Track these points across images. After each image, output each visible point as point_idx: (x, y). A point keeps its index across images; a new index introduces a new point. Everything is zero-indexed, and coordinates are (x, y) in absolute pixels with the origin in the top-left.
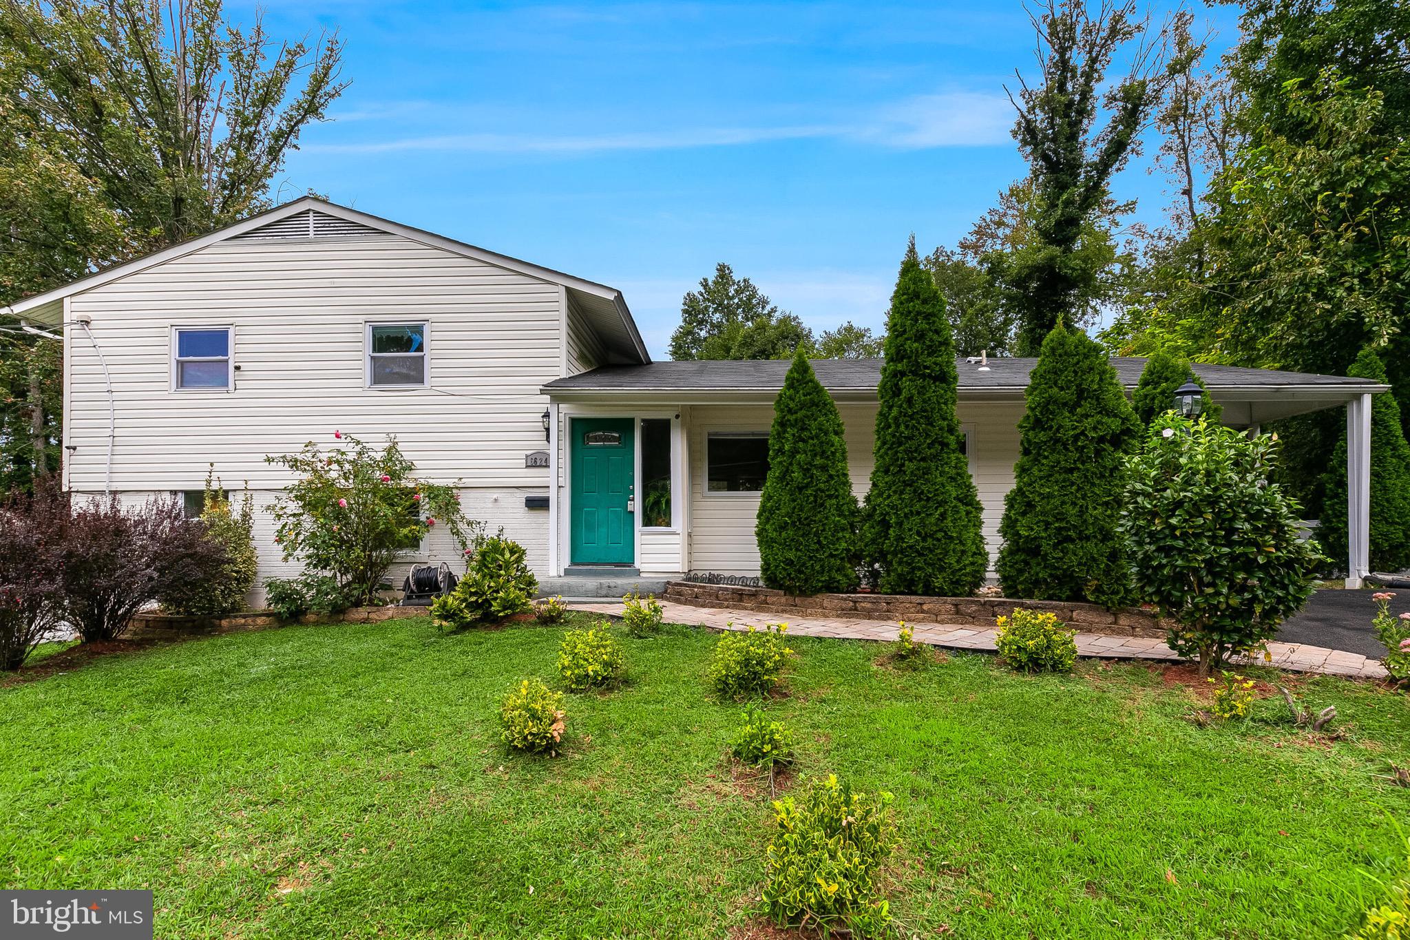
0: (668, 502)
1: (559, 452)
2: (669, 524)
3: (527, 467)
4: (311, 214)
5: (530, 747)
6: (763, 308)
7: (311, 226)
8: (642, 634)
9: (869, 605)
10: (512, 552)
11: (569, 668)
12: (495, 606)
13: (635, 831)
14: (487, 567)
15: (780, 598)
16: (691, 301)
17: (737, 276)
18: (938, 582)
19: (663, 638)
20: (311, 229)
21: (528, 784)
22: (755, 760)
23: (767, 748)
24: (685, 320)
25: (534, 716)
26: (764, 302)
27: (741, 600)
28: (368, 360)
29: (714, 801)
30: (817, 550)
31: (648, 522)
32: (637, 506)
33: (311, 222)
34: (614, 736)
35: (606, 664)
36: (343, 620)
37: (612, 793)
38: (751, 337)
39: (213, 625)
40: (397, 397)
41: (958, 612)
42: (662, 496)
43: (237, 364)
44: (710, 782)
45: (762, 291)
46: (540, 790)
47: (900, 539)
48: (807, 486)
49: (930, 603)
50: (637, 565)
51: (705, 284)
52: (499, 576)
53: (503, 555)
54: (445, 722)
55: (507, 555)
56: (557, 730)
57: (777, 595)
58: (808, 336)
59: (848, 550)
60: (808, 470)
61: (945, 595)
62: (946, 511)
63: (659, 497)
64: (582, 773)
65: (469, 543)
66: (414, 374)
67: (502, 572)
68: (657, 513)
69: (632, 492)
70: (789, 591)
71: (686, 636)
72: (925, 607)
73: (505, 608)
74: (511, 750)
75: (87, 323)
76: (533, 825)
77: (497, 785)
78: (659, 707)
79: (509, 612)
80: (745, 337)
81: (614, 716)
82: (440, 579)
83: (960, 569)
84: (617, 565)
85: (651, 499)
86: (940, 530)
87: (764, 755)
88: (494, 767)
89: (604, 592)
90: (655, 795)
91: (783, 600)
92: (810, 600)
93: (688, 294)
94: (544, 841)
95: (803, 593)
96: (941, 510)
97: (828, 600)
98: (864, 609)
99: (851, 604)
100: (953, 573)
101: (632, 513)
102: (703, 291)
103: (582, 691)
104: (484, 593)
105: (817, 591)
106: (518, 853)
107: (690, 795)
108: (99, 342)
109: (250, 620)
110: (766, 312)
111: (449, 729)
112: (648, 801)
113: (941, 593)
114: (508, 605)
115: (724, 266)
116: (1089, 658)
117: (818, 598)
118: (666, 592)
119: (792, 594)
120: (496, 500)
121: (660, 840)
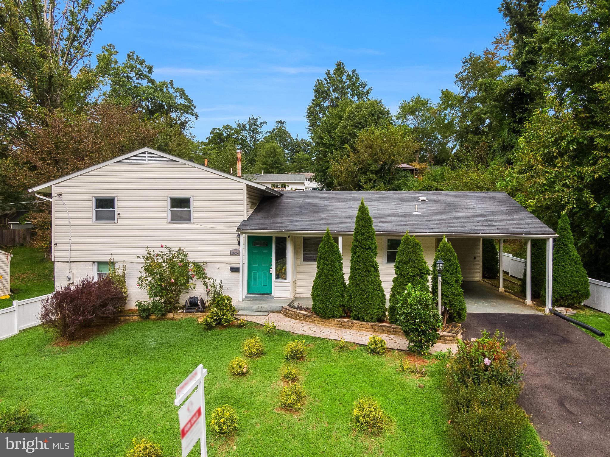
0: (285, 270)
1: (243, 249)
2: (286, 279)
3: (231, 255)
4: (147, 153)
5: (239, 374)
6: (364, 88)
7: (147, 157)
8: (270, 335)
9: (346, 324)
10: (228, 300)
11: (247, 350)
12: (223, 321)
13: (261, 393)
14: (219, 306)
15: (318, 319)
16: (319, 84)
17: (349, 69)
18: (365, 318)
19: (276, 336)
20: (147, 158)
21: (239, 382)
22: (288, 378)
23: (290, 376)
24: (315, 96)
25: (240, 367)
26: (363, 86)
27: (306, 318)
28: (169, 212)
29: (277, 387)
30: (329, 304)
31: (278, 277)
32: (273, 271)
33: (147, 156)
34: (258, 370)
35: (258, 350)
36: (165, 318)
37: (257, 385)
38: (353, 113)
39: (118, 319)
40: (181, 226)
41: (373, 328)
42: (284, 266)
43: (118, 212)
44: (278, 383)
45: (363, 79)
46: (241, 384)
47: (354, 303)
48: (327, 282)
49: (364, 324)
50: (273, 295)
51: (328, 74)
52: (224, 310)
53: (224, 301)
54: (216, 365)
55: (226, 301)
56: (245, 370)
57: (317, 318)
58: (388, 113)
59: (340, 304)
60: (327, 276)
61: (369, 322)
62: (369, 295)
63: (282, 267)
64: (250, 380)
65: (209, 286)
66: (187, 217)
67: (225, 308)
68: (281, 274)
69: (271, 265)
70: (321, 317)
71: (283, 335)
72: (363, 326)
73: (226, 322)
74: (234, 374)
75: (61, 195)
76: (240, 391)
77: (231, 382)
78: (270, 363)
79: (227, 323)
80: (349, 113)
81: (259, 365)
82: (199, 302)
83: (373, 314)
84: (265, 294)
85: (279, 268)
86: (367, 301)
87: (290, 377)
88: (231, 378)
89: (259, 310)
90: (266, 386)
91: (319, 319)
92: (328, 320)
93: (318, 80)
94: (243, 394)
95: (325, 318)
96: (367, 294)
97: (333, 321)
98: (344, 325)
99: (340, 323)
100: (371, 315)
101: (271, 274)
102: (327, 78)
103: (250, 357)
104: (219, 316)
105: (329, 318)
106: (238, 396)
107: (273, 386)
108: (65, 202)
109: (131, 317)
110: (365, 91)
111: (217, 367)
112: (264, 387)
113: (367, 321)
114: (227, 321)
115: (340, 63)
116: (394, 349)
117: (330, 320)
118: (282, 310)
119: (322, 318)
120: (218, 268)
121: (266, 394)
